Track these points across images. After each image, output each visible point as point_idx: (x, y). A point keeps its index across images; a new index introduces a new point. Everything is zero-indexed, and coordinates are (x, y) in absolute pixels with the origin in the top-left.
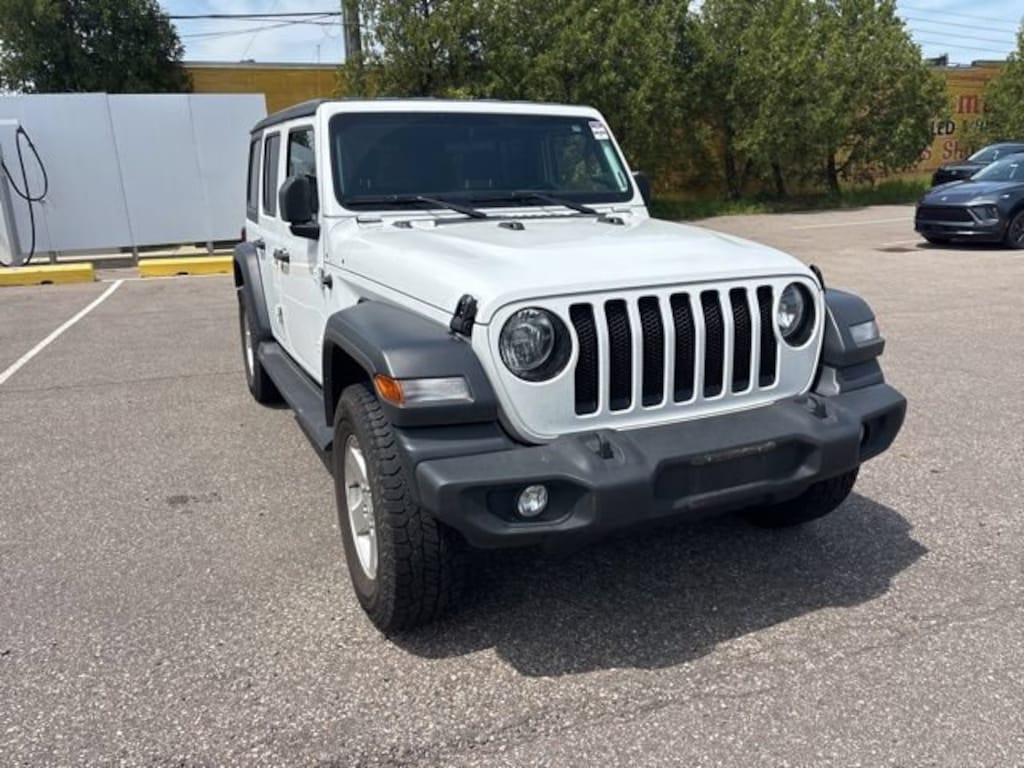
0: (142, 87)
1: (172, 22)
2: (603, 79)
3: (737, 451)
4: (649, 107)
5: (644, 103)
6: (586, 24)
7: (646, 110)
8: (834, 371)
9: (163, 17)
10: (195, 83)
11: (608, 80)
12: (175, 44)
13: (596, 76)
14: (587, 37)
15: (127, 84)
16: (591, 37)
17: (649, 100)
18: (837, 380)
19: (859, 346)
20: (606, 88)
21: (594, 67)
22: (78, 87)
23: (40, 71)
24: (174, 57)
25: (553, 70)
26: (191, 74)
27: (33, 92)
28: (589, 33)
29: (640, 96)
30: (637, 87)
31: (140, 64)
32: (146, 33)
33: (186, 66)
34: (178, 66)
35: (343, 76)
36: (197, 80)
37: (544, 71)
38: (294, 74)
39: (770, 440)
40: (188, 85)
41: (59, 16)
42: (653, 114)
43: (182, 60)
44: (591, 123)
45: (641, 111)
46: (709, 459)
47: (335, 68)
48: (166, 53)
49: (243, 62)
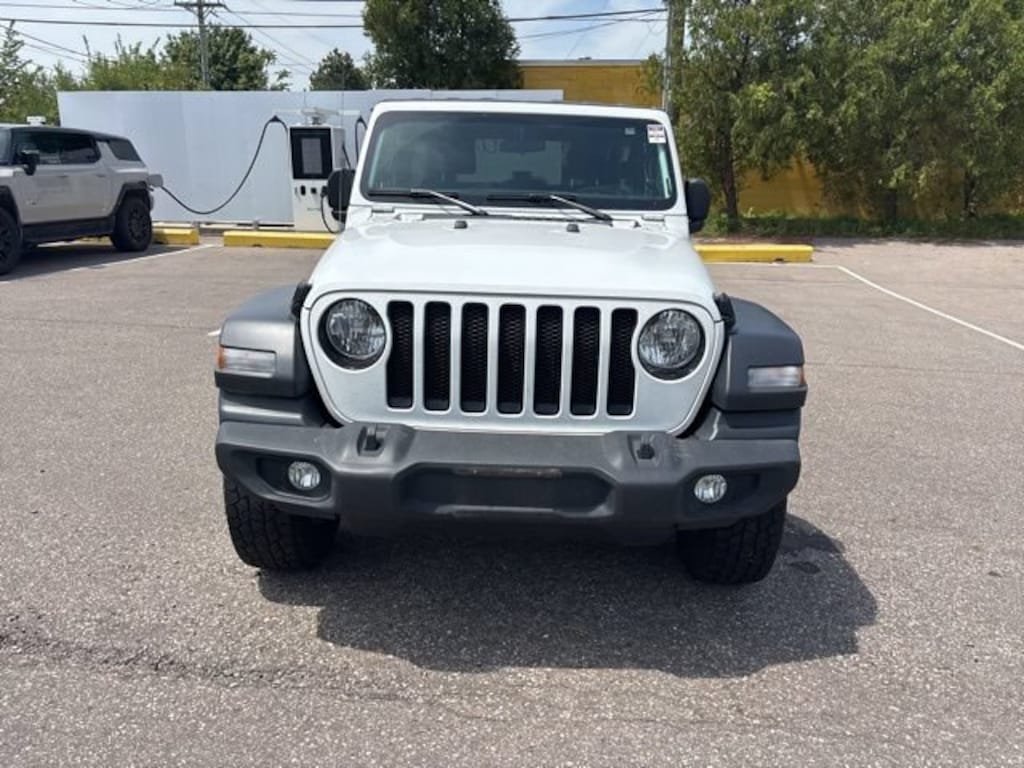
0: (476, 83)
1: (512, 24)
2: (943, 73)
3: (511, 470)
4: (1001, 106)
5: (994, 101)
6: (929, 10)
7: (996, 109)
8: (719, 414)
9: (502, 20)
10: (526, 81)
11: (948, 73)
12: (511, 45)
13: (936, 68)
14: (927, 24)
15: (465, 82)
16: (932, 25)
17: (1001, 97)
18: (719, 424)
19: (753, 391)
20: (945, 82)
21: (934, 59)
22: (427, 83)
23: (401, 70)
24: (510, 57)
25: (883, 62)
26: (522, 72)
27: (395, 88)
28: (930, 20)
29: (990, 91)
30: (989, 81)
31: (478, 63)
32: (488, 35)
33: (520, 65)
34: (513, 65)
35: (645, 72)
36: (527, 76)
37: (870, 63)
38: (616, 71)
39: (553, 467)
40: (519, 82)
41: (417, 22)
42: (1004, 113)
43: (519, 58)
44: (649, 126)
45: (989, 110)
46: (475, 472)
47: (639, 64)
48: (503, 52)
49: (581, 59)
